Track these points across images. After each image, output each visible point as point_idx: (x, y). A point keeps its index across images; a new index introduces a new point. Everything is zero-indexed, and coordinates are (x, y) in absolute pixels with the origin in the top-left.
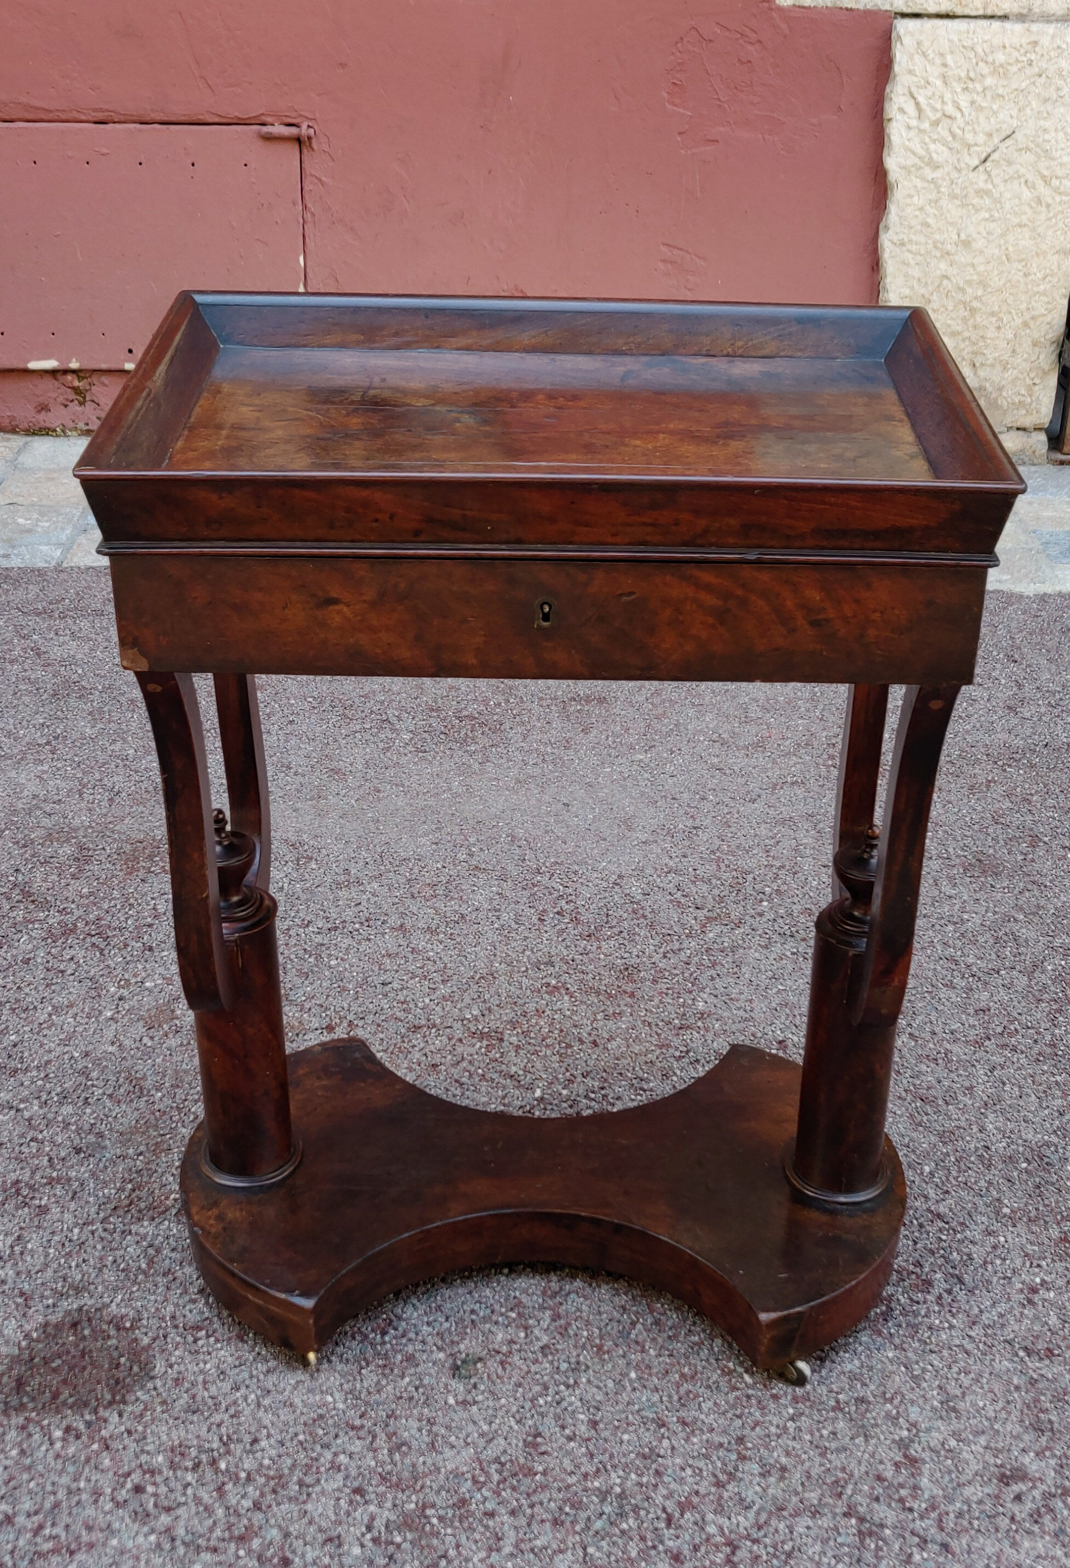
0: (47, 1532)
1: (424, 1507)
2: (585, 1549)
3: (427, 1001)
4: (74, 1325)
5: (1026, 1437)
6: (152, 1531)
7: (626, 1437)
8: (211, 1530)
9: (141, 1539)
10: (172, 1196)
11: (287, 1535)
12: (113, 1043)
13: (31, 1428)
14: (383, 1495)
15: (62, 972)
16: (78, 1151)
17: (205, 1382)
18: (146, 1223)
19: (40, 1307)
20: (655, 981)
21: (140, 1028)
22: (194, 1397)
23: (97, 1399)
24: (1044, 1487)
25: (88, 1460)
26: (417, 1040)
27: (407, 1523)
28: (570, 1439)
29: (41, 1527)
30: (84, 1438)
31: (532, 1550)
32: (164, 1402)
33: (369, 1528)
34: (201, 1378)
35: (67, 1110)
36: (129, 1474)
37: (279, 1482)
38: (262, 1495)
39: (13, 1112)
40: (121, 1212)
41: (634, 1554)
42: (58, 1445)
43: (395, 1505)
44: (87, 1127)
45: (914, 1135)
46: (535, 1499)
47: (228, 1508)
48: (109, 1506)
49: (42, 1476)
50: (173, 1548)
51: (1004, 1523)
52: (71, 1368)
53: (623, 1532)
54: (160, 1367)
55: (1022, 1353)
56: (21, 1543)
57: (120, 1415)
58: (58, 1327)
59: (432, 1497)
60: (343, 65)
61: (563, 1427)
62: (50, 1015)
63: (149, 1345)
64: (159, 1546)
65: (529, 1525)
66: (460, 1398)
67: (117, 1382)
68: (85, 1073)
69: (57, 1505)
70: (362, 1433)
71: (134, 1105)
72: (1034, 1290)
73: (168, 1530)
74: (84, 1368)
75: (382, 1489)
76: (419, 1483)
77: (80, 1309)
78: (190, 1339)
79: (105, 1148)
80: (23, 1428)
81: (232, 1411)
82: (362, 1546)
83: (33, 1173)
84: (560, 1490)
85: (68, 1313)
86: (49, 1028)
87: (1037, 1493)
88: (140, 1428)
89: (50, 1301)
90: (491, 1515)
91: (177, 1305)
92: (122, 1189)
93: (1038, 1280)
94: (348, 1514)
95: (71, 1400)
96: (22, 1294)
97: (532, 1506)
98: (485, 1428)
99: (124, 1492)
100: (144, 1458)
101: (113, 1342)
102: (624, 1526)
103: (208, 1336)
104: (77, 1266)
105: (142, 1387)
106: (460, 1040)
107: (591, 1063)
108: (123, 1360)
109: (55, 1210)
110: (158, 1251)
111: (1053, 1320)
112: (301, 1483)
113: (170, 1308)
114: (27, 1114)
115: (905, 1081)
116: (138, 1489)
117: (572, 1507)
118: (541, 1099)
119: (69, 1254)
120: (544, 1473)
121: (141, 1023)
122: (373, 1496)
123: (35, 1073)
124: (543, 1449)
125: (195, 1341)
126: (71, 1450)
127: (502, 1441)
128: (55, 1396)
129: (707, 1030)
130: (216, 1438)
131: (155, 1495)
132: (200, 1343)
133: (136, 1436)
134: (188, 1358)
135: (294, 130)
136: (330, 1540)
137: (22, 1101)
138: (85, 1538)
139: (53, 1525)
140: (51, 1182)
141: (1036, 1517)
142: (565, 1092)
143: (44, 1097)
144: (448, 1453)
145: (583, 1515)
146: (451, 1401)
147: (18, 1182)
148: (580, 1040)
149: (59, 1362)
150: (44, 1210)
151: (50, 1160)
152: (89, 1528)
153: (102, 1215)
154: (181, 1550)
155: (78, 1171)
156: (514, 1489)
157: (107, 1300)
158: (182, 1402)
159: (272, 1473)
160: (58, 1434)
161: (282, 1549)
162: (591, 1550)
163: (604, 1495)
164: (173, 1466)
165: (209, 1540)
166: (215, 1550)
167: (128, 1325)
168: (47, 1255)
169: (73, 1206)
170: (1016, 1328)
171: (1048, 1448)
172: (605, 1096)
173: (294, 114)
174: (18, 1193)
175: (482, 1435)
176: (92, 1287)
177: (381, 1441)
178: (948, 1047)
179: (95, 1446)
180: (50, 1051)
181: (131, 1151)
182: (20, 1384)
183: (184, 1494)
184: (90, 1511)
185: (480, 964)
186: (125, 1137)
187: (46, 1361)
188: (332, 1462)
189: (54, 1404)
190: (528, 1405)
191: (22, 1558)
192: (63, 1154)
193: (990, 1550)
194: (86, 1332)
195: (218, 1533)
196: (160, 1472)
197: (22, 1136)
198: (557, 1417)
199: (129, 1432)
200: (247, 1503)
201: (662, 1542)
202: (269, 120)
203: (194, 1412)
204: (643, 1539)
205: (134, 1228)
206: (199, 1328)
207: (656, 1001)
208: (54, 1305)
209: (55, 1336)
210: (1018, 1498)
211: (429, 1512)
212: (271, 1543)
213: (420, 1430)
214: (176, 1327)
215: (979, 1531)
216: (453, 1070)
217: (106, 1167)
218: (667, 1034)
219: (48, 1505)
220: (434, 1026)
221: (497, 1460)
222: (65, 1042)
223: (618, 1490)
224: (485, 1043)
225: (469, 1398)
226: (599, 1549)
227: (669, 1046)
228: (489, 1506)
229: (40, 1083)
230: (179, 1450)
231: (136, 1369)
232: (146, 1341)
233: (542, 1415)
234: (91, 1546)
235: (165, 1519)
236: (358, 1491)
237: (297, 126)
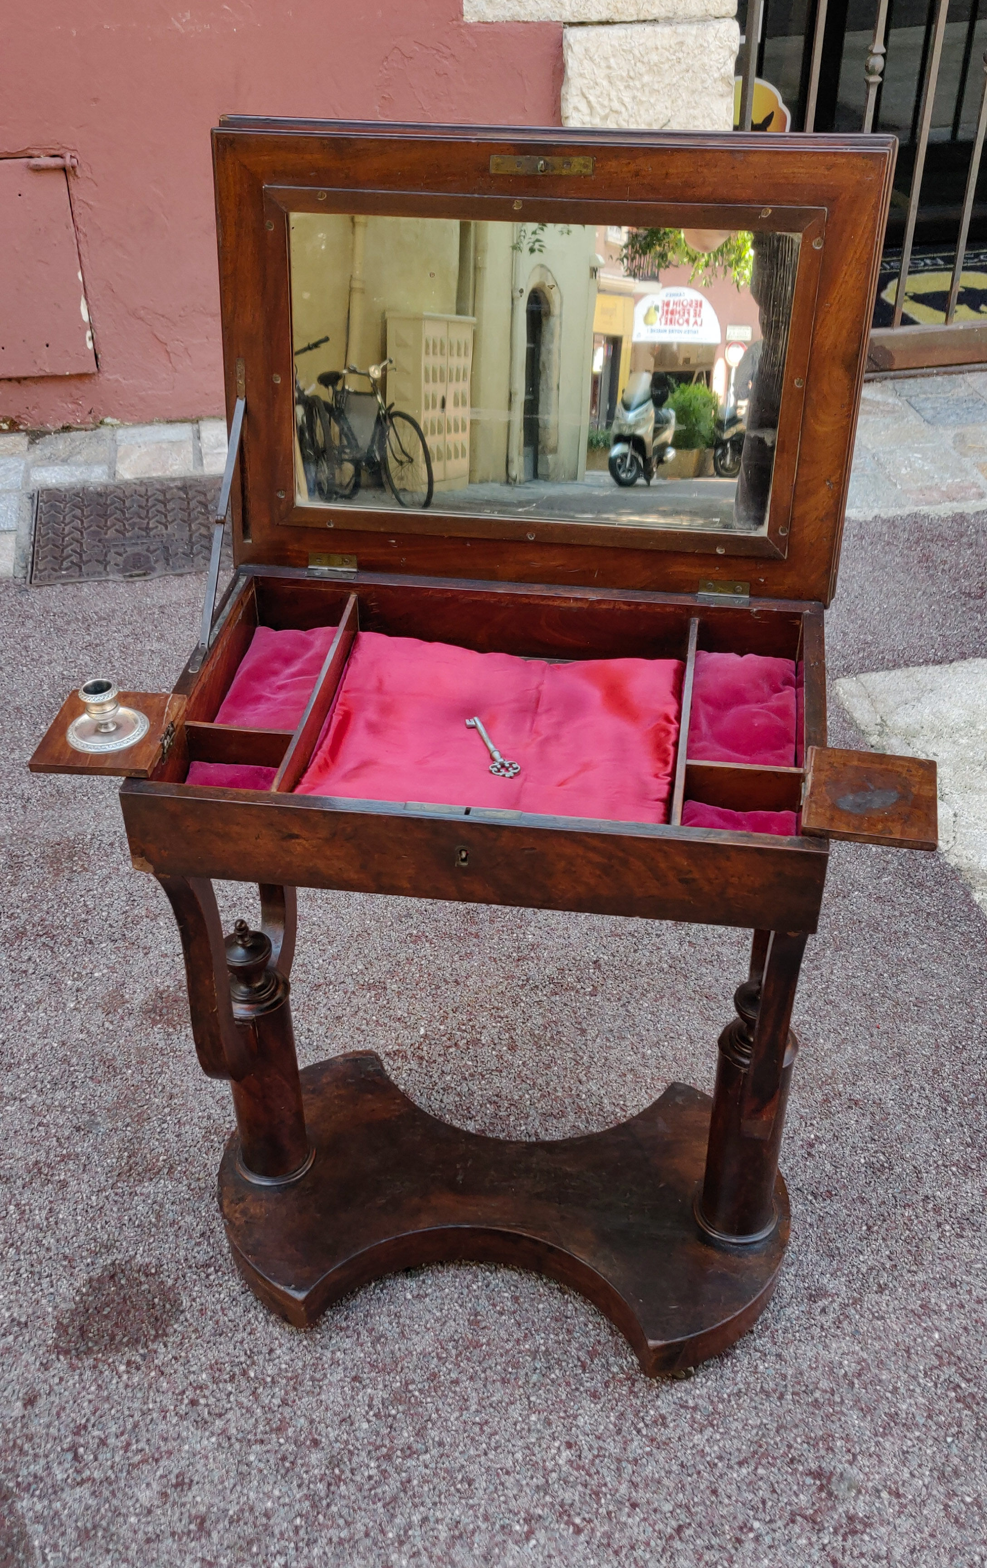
0: (134, 1447)
1: (407, 1384)
2: (528, 1398)
3: (321, 961)
4: (112, 1277)
5: (823, 1263)
6: (213, 1434)
7: (541, 1306)
8: (255, 1426)
9: (205, 1442)
10: (161, 1158)
11: (312, 1422)
12: (82, 1031)
13: (100, 1365)
14: (375, 1379)
15: (25, 972)
16: (78, 1129)
17: (222, 1309)
18: (146, 1184)
19: (82, 1266)
20: (492, 922)
21: (99, 1015)
22: (217, 1322)
23: (145, 1336)
24: (840, 1300)
25: (150, 1386)
26: (320, 996)
27: (396, 1399)
28: (501, 1313)
29: (128, 1444)
30: (143, 1368)
31: (491, 1405)
32: (196, 1331)
33: (371, 1407)
34: (219, 1307)
35: (60, 1095)
36: (184, 1392)
37: (296, 1381)
38: (287, 1393)
39: (17, 1103)
40: (124, 1177)
41: (564, 1397)
42: (125, 1377)
43: (385, 1386)
44: (80, 1108)
45: (706, 1028)
46: (485, 1365)
47: (263, 1407)
48: (174, 1420)
49: (119, 1404)
50: (231, 1445)
51: (816, 1331)
52: (119, 1313)
53: (553, 1381)
54: (186, 1302)
55: (810, 1197)
56: (117, 1459)
57: (166, 1346)
58: (100, 1280)
59: (411, 1376)
61: (494, 1305)
62: (25, 1012)
63: (174, 1285)
64: (219, 1445)
65: (485, 1386)
66: (415, 1293)
67: (157, 1319)
68: (65, 1060)
69: (136, 1425)
70: (349, 1333)
71: (112, 1083)
72: (812, 1145)
73: (224, 1431)
74: (129, 1312)
75: (373, 1374)
76: (400, 1366)
77: (113, 1264)
78: (203, 1275)
79: (98, 1124)
80: (95, 1367)
81: (248, 1330)
82: (369, 1421)
83: (48, 1153)
84: (502, 1356)
85: (105, 1268)
86: (27, 1024)
87: (836, 1305)
88: (183, 1354)
89: (89, 1260)
90: (456, 1382)
91: (187, 1249)
92: (120, 1158)
93: (812, 1136)
94: (353, 1398)
95: (125, 1340)
96: (65, 1257)
97: (484, 1371)
98: (438, 1314)
99: (183, 1407)
100: (192, 1377)
101: (145, 1287)
102: (553, 1376)
103: (216, 1271)
104: (102, 1228)
105: (177, 1320)
106: (353, 993)
107: (457, 999)
108: (156, 1300)
109: (73, 1183)
110: (162, 1206)
111: (828, 1167)
112: (312, 1379)
113: (182, 1253)
114: (29, 1103)
115: (692, 984)
116: (193, 1403)
117: (513, 1367)
118: (425, 1036)
119: (93, 1219)
120: (488, 1344)
121: (100, 1010)
122: (368, 1381)
123: (26, 1066)
124: (483, 1324)
125: (208, 1276)
126: (136, 1380)
127: (453, 1323)
128: (112, 1338)
129: (538, 959)
130: (242, 1353)
131: (207, 1405)
132: (212, 1277)
133: (182, 1360)
134: (206, 1292)
135: (59, 161)
136: (344, 1420)
137: (23, 1092)
138: (164, 1449)
139: (137, 1441)
140: (64, 1159)
141: (837, 1323)
142: (442, 1027)
143: (39, 1086)
144: (416, 1338)
145: (522, 1372)
146: (409, 1296)
147: (37, 1163)
148: (445, 980)
149: (108, 1309)
150: (64, 1184)
151: (58, 1140)
152: (165, 1440)
153: (111, 1181)
154: (237, 1446)
155: (83, 1147)
156: (468, 1359)
157: (132, 1253)
158: (209, 1328)
159: (290, 1375)
160: (122, 1368)
161: (311, 1433)
162: (533, 1399)
163: (534, 1354)
164: (215, 1381)
165: (255, 1434)
166: (262, 1442)
167: (153, 1271)
168: (76, 1222)
169: (86, 1177)
170: (803, 1178)
171: (839, 1269)
172: (473, 1027)
173: (57, 147)
174: (40, 1172)
175: (437, 1320)
176: (118, 1244)
177: (365, 1337)
178: (719, 949)
179: (153, 1374)
180: (33, 1045)
181: (120, 1124)
182: (83, 1331)
183: (229, 1402)
184: (162, 1426)
185: (355, 923)
186: (112, 1112)
187: (98, 1310)
188: (332, 1359)
189: (113, 1345)
190: (465, 1291)
191: (121, 1471)
192: (67, 1134)
193: (810, 1354)
194: (123, 1282)
195: (261, 1428)
196: (207, 1387)
197: (30, 1122)
198: (489, 1298)
199: (175, 1358)
200: (277, 1401)
201: (582, 1384)
202: (36, 153)
203: (221, 1335)
204: (568, 1384)
205: (138, 1189)
206: (208, 1266)
207: (496, 938)
208: (93, 1263)
209: (100, 1289)
210: (824, 1311)
211: (411, 1387)
212: (301, 1430)
213: (391, 1323)
214: (190, 1267)
215: (800, 1340)
216: (353, 1020)
217: (103, 1141)
218: (510, 966)
219: (129, 1427)
220: (331, 983)
221: (452, 1339)
222: (44, 1035)
223: (543, 1348)
224: (373, 993)
225: (421, 1292)
226: (539, 1397)
227: (513, 977)
228: (454, 1375)
229: (32, 1074)
230: (215, 1367)
231: (168, 1306)
232: (170, 1282)
233: (477, 1298)
234: (170, 1453)
235: (219, 1423)
236: (356, 1379)
237: (61, 157)
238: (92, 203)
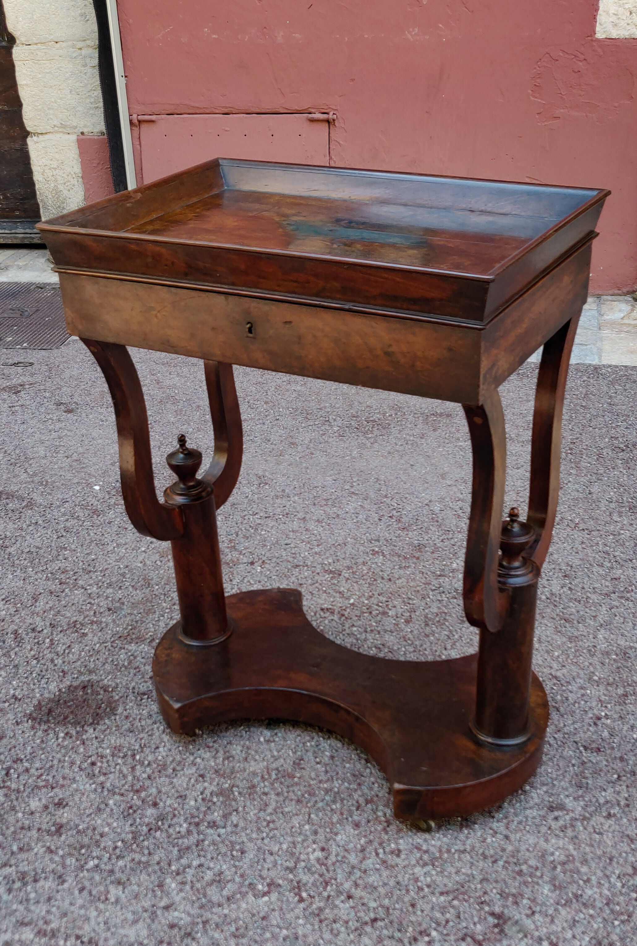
0: (44, 777)
1: (233, 786)
2: (309, 815)
3: (306, 554)
4: (84, 687)
5: (571, 790)
6: (94, 783)
7: (348, 765)
8: (123, 785)
9: (88, 786)
10: (150, 634)
11: (160, 792)
12: (141, 562)
13: (50, 731)
14: (214, 779)
15: (126, 529)
16: (109, 609)
17: (140, 719)
18: (133, 645)
19: (70, 678)
20: (433, 553)
21: (157, 557)
22: (133, 725)
23: (85, 721)
24: (573, 815)
25: (72, 748)
26: (296, 572)
27: (221, 793)
28: (318, 763)
29: (42, 775)
30: (74, 738)
31: (282, 813)
32: (117, 726)
33: (202, 793)
34: (139, 717)
35: (110, 591)
36: (90, 756)
37: (164, 767)
38: (153, 772)
39: (83, 590)
40: (122, 639)
41: (335, 820)
42: (60, 740)
43: (218, 784)
44: (117, 599)
45: (554, 637)
46: (291, 789)
47: (134, 777)
48: (76, 770)
49: (48, 753)
50: (102, 792)
51: (544, 829)
52: (77, 707)
53: (332, 810)
54: (120, 710)
55: (581, 748)
56: (30, 781)
57: (94, 730)
58: (76, 688)
59: (238, 783)
60: (353, 80)
61: (316, 758)
62: (114, 548)
63: (118, 700)
64: (95, 790)
65: (284, 801)
66: (267, 738)
67: (97, 715)
68: (123, 575)
69: (52, 766)
70: (212, 750)
71: (143, 591)
72: (599, 719)
73: (102, 783)
74: (83, 707)
75: (214, 776)
76: (234, 775)
77: (89, 681)
78: (139, 698)
79: (123, 609)
80: (46, 731)
81: (150, 733)
82: (196, 801)
83: (85, 618)
84: (305, 786)
85: (82, 682)
86: (112, 553)
87: (567, 818)
88: (102, 736)
89: (76, 676)
90: (266, 794)
91: (137, 683)
92: (126, 629)
93: (603, 714)
94: (193, 786)
95: (72, 721)
96: (63, 671)
97: (288, 792)
98: (275, 753)
99: (86, 764)
100: (100, 750)
101: (101, 696)
102: (334, 807)
103: (148, 698)
104: (94, 661)
105: (109, 718)
106: (318, 574)
107: (385, 589)
108: (103, 705)
109: (90, 635)
110: (135, 658)
111: (606, 734)
112: (174, 770)
113: (133, 684)
114: (89, 591)
115: (558, 610)
116: (93, 764)
117: (310, 795)
118: (353, 604)
119: (91, 656)
120: (300, 778)
121: (158, 554)
122: (208, 779)
123: (99, 573)
124: (302, 766)
125: (141, 700)
126: (66, 743)
127: (282, 760)
128: (65, 718)
129: (454, 578)
130: (138, 745)
131: (101, 767)
132: (143, 701)
133: (99, 740)
134: (135, 707)
135: (325, 116)
136: (181, 797)
137: (89, 585)
138: (61, 782)
139: (48, 775)
140: (92, 623)
141: (563, 829)
142: (366, 602)
143: (100, 584)
144: (253, 763)
145: (314, 799)
146: (262, 739)
147: (76, 621)
148: (383, 578)
149: (72, 703)
150: (84, 635)
151: (95, 613)
152: (64, 778)
153: (112, 639)
154: (106, 793)
155: (107, 619)
156: (281, 783)
157: (103, 677)
158: (126, 727)
159: (161, 763)
160: (62, 735)
161: (155, 798)
162: (313, 816)
163: (327, 791)
164: (113, 755)
165: (120, 790)
166: (122, 795)
167: (110, 690)
168: (80, 655)
169: (100, 634)
170: (582, 735)
171: (582, 796)
172: (387, 605)
173: (326, 107)
174: (75, 626)
175: (273, 756)
176: (98, 671)
177: (221, 754)
178: (589, 595)
179: (78, 742)
180: (109, 564)
181: (135, 612)
182: (50, 711)
183: (115, 768)
184: (67, 771)
185: (340, 538)
186: (134, 605)
187: (65, 702)
188: (193, 761)
189: (64, 721)
190: (301, 745)
191: (28, 788)
192: (102, 610)
193: (531, 841)
194: (89, 691)
195: (126, 787)
196: (106, 757)
197: (84, 601)
198: (314, 752)
199: (96, 738)
200: (145, 776)
201: (351, 817)
202: (313, 110)
203: (131, 732)
204: (342, 814)
205: (126, 646)
206: (144, 694)
207: (430, 562)
208: (77, 678)
209: (73, 692)
210: (556, 818)
211: (234, 789)
212: (151, 795)
213: (242, 751)
214: (134, 693)
215: (529, 832)
216: (310, 587)
217: (121, 618)
218: (431, 578)
219: (47, 766)
220: (307, 566)
221: (277, 769)
222: (117, 561)
223: (336, 790)
224: (331, 575)
225: (272, 739)
226: (317, 816)
227: (430, 584)
228: (266, 790)
229: (100, 578)
230: (118, 748)
231: (108, 709)
232: (117, 697)
233: (307, 751)
234: (63, 786)
235: (102, 778)
236: (202, 776)
237: (327, 113)
238: (341, 142)
